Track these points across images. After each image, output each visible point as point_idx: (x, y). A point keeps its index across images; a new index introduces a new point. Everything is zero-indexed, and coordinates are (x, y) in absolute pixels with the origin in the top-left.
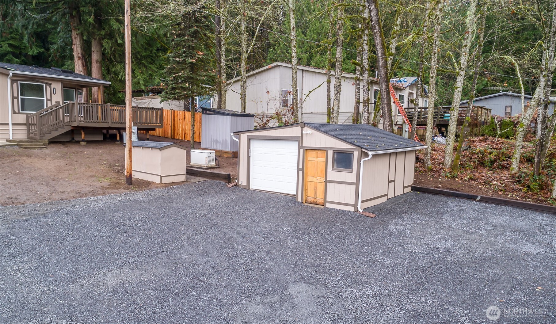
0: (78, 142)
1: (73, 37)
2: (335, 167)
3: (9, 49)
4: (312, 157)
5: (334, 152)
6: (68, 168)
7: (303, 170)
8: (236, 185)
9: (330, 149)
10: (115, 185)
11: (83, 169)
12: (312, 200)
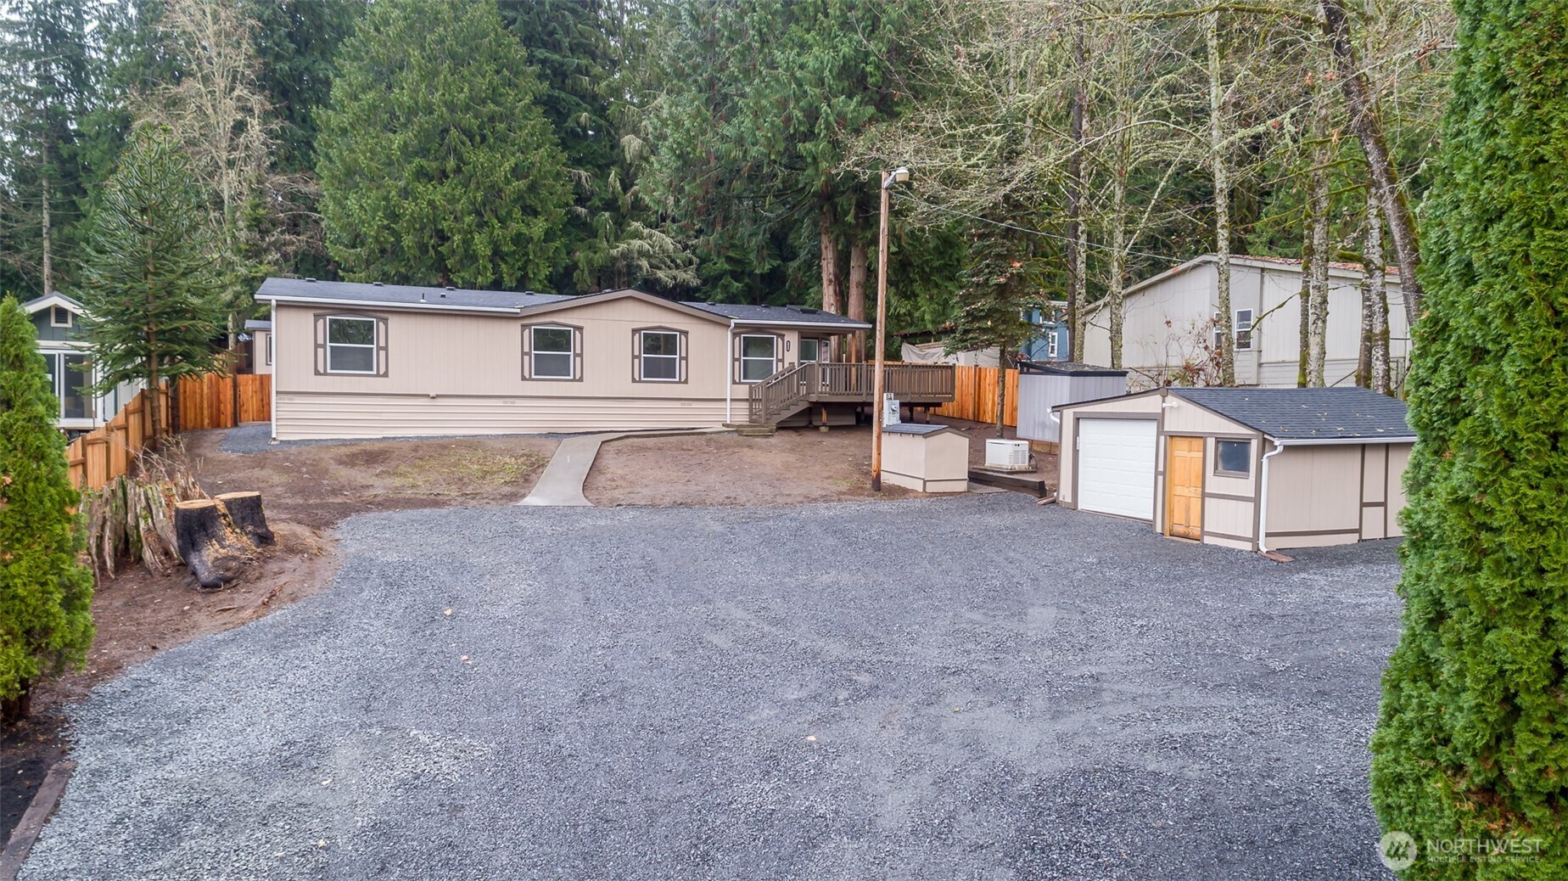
0: (817, 428)
1: (823, 246)
2: (1220, 468)
3: (727, 267)
4: (1182, 450)
5: (1218, 441)
6: (798, 465)
7: (1164, 474)
8: (1054, 502)
9: (1211, 435)
10: (856, 491)
11: (818, 467)
12: (1180, 529)
